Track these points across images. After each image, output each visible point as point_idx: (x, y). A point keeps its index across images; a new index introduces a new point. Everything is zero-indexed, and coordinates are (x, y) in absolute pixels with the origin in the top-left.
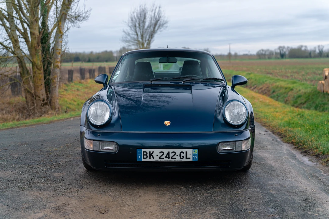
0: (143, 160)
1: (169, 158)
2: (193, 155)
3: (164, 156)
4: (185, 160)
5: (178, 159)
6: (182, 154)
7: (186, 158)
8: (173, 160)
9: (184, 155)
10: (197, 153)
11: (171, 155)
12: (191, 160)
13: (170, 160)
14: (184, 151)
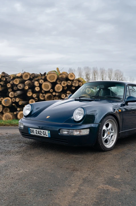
0: (31, 134)
1: (39, 134)
2: (48, 134)
3: (37, 133)
4: (45, 136)
5: (43, 135)
6: (44, 133)
7: (46, 135)
8: (41, 135)
9: (45, 133)
10: (50, 133)
11: (40, 132)
12: (48, 136)
13: (40, 135)
14: (45, 131)
